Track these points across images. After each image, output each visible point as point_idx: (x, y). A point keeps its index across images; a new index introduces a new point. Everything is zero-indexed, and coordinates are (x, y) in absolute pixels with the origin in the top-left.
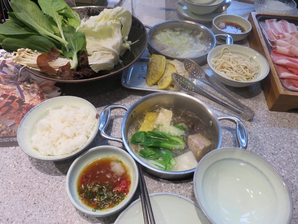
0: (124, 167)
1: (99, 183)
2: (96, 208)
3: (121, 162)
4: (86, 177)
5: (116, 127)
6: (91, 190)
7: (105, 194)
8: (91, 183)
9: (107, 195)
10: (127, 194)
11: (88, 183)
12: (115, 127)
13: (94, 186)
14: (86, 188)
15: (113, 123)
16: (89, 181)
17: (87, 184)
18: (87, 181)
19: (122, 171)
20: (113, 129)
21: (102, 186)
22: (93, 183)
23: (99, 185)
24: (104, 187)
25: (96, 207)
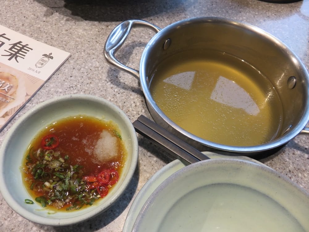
0: (120, 147)
1: (65, 157)
2: (39, 199)
3: (119, 138)
4: (52, 139)
5: (137, 57)
6: (47, 165)
7: (67, 181)
8: (53, 152)
9: (70, 183)
10: (102, 197)
11: (49, 150)
12: (135, 57)
13: (56, 159)
14: (42, 157)
15: (134, 51)
16: (54, 147)
17: (46, 151)
18: (50, 145)
19: (113, 154)
20: (131, 58)
21: (70, 164)
22: (57, 154)
23: (62, 161)
24: (71, 167)
25: (41, 197)
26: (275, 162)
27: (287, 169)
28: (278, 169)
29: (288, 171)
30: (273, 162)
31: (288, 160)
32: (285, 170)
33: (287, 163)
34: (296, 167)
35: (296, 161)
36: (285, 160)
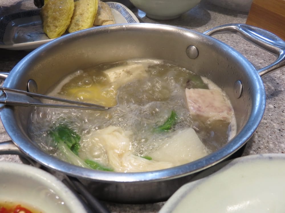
26: (261, 132)
27: (276, 130)
28: (270, 137)
29: (279, 131)
30: (259, 133)
31: (265, 121)
32: (276, 133)
33: (268, 124)
34: (278, 122)
35: (271, 117)
36: (264, 123)
